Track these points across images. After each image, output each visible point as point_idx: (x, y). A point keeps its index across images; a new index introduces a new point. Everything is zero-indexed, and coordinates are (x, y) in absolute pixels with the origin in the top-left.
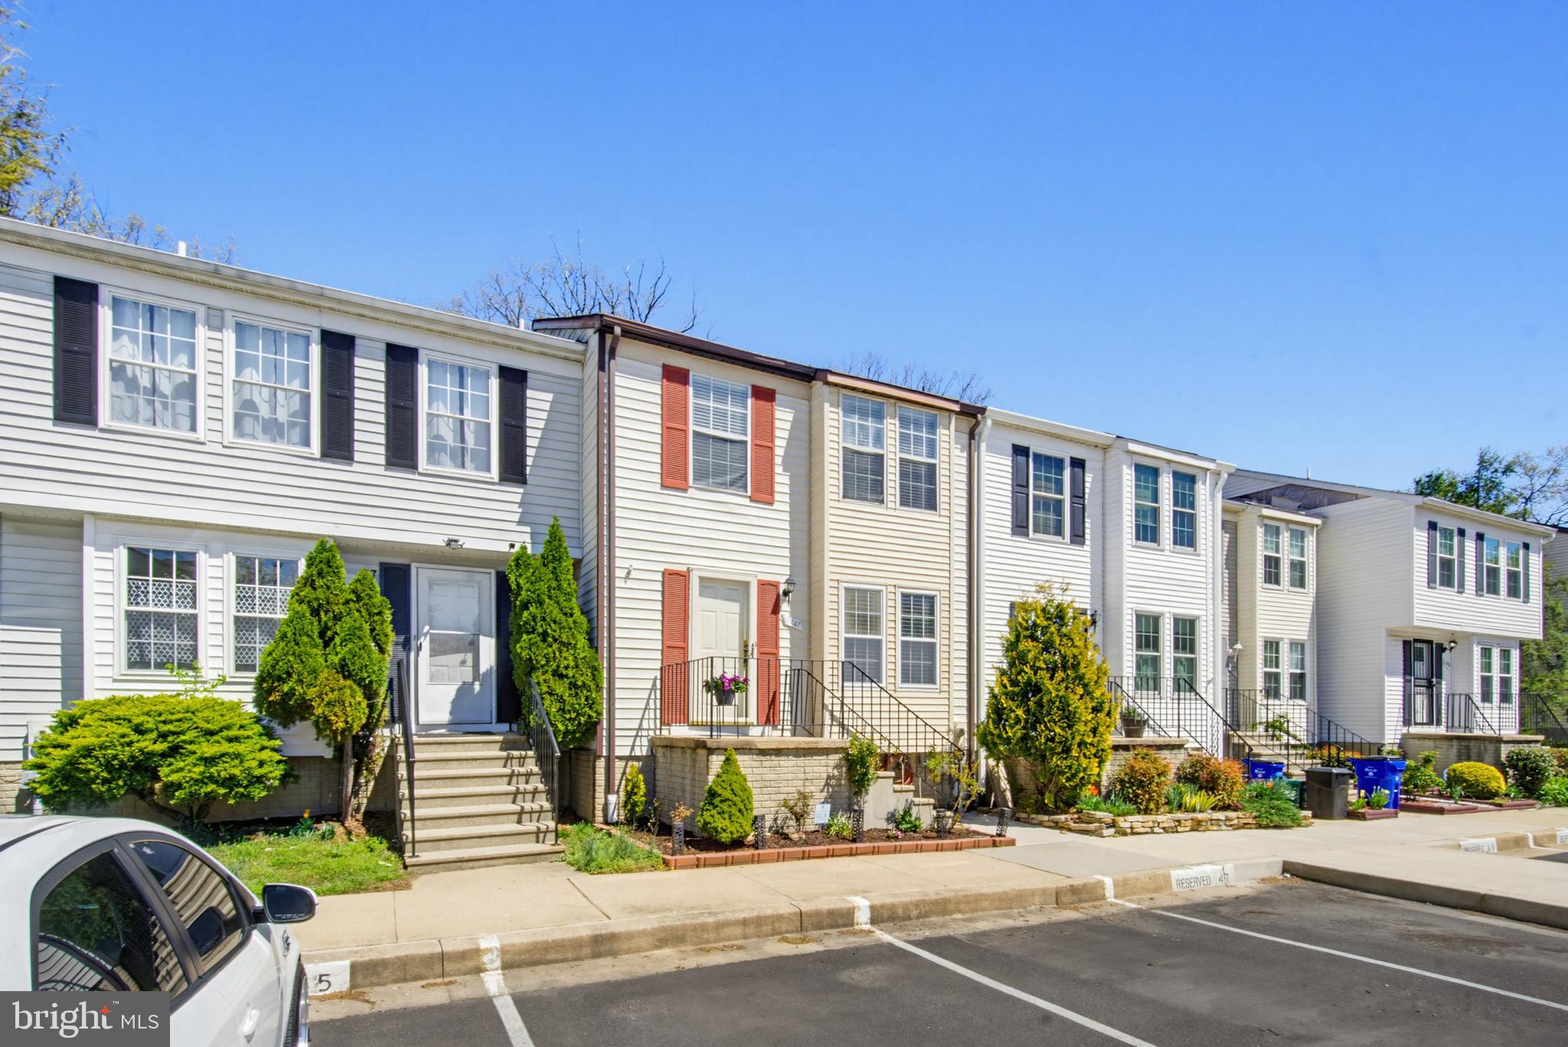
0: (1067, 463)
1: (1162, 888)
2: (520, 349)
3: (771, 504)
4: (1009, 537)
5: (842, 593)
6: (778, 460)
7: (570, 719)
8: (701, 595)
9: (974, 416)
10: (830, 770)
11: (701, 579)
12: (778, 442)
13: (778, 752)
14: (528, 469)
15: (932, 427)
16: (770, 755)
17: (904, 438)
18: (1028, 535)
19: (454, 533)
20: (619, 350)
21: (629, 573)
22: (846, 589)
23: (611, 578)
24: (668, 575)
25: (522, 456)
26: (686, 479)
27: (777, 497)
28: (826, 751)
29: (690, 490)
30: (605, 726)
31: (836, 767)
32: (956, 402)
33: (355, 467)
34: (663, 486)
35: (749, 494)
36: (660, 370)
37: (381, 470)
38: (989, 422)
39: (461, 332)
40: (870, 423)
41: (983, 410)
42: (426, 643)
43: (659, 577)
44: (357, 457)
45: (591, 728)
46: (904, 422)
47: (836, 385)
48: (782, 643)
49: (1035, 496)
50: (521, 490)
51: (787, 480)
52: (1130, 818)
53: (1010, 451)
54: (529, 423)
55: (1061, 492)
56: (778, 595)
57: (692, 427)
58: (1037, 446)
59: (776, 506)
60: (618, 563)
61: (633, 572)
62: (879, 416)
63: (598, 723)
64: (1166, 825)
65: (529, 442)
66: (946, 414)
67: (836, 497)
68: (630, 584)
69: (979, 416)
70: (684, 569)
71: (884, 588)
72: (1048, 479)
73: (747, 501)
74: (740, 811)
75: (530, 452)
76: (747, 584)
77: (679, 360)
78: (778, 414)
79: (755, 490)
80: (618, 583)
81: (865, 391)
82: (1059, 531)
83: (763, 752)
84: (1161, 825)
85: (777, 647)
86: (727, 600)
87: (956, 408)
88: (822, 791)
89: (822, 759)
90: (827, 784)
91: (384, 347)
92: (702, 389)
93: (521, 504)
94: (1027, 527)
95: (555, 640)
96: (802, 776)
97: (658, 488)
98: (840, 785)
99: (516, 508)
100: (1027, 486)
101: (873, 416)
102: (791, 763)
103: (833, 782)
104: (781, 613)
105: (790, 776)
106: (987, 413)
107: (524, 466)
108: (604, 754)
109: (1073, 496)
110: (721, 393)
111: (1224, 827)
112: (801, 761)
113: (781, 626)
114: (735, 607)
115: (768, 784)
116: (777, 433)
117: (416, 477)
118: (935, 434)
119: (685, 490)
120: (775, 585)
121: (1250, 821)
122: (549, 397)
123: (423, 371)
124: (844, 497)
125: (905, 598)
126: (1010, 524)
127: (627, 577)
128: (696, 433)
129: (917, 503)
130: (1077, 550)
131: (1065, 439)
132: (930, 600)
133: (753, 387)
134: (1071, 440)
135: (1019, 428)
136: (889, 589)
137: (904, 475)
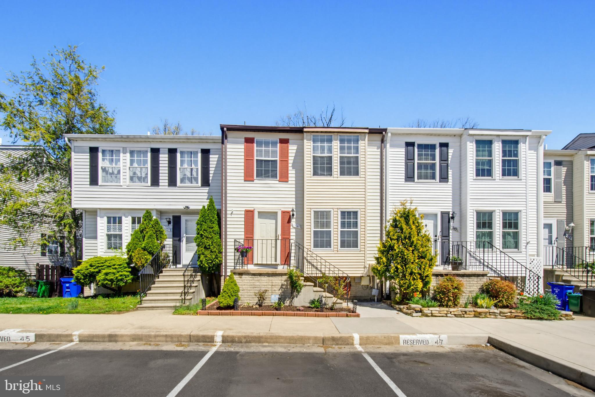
0: (438, 146)
1: (392, 343)
2: (207, 142)
3: (288, 182)
4: (404, 183)
5: (312, 213)
6: (290, 165)
7: (210, 263)
8: (259, 217)
9: (382, 133)
10: (283, 282)
11: (259, 212)
12: (290, 158)
13: (260, 275)
14: (210, 181)
15: (357, 141)
16: (257, 276)
17: (342, 149)
18: (414, 181)
19: (187, 204)
20: (228, 136)
21: (232, 212)
22: (314, 211)
23: (226, 214)
24: (247, 211)
25: (209, 177)
26: (253, 177)
27: (290, 179)
28: (281, 275)
29: (255, 181)
30: (224, 265)
31: (286, 281)
32: (367, 128)
33: (160, 187)
34: (245, 181)
35: (278, 179)
36: (244, 140)
37: (167, 187)
38: (389, 134)
39: (188, 140)
40: (326, 145)
41: (385, 130)
42: (184, 240)
43: (243, 213)
44: (160, 184)
45: (218, 266)
46: (342, 141)
47: (309, 132)
48: (291, 234)
49: (418, 163)
50: (208, 188)
51: (294, 172)
52: (431, 309)
53: (404, 145)
54: (211, 166)
55: (434, 159)
56: (290, 215)
57: (255, 158)
58: (419, 141)
59: (290, 182)
60: (228, 209)
61: (234, 212)
62: (330, 141)
63: (221, 264)
64: (455, 313)
65: (211, 172)
66: (363, 134)
67: (309, 176)
68: (233, 216)
69: (384, 133)
70: (252, 209)
71: (332, 210)
72: (427, 155)
73: (277, 182)
74: (229, 296)
75: (211, 175)
76: (276, 213)
77: (250, 135)
78: (290, 148)
79: (280, 178)
80: (228, 216)
81: (322, 132)
82: (434, 178)
83: (254, 275)
84: (452, 313)
85: (289, 235)
86: (270, 219)
87: (367, 131)
88: (279, 290)
89: (280, 278)
90: (281, 287)
91: (167, 150)
92: (259, 144)
93: (208, 193)
94: (414, 177)
95: (205, 236)
96: (271, 284)
97: (243, 182)
98: (288, 288)
99: (206, 194)
100: (414, 159)
101: (327, 141)
102: (265, 279)
103: (284, 287)
104: (292, 223)
105: (266, 284)
106: (388, 131)
107: (209, 180)
108: (224, 274)
109: (441, 160)
110: (267, 144)
111: (499, 317)
112: (271, 278)
113: (291, 227)
114: (274, 221)
115: (256, 286)
116: (290, 155)
117: (177, 188)
118: (358, 144)
119: (253, 181)
120: (289, 212)
121: (520, 314)
122: (217, 156)
123: (178, 155)
124: (313, 175)
125: (343, 213)
126: (404, 177)
127: (231, 214)
128: (257, 160)
129: (349, 174)
130: (443, 185)
131: (435, 135)
132: (356, 213)
133: (280, 139)
134: (439, 135)
135: (408, 134)
136: (335, 210)
137: (342, 163)
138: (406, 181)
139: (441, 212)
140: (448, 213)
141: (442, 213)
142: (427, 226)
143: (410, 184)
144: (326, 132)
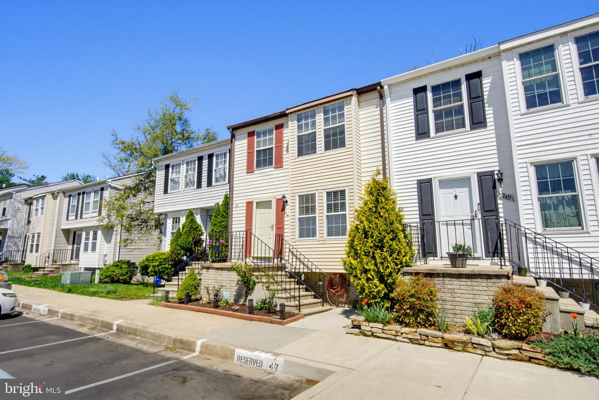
0: (463, 80)
3: (282, 167)
4: (412, 142)
5: (297, 198)
6: (284, 149)
8: (257, 207)
9: (376, 88)
11: (257, 202)
12: (284, 142)
15: (341, 108)
17: (326, 120)
18: (429, 137)
19: (217, 201)
20: (234, 135)
22: (299, 196)
23: (232, 208)
24: (248, 203)
26: (253, 168)
29: (255, 172)
33: (202, 189)
35: (274, 166)
36: (247, 135)
37: (206, 188)
38: (385, 88)
40: (309, 120)
43: (245, 205)
44: (203, 186)
46: (326, 112)
47: (292, 113)
48: (285, 223)
49: (434, 111)
53: (412, 92)
55: (459, 100)
57: (256, 149)
59: (284, 167)
60: (234, 202)
61: (238, 205)
62: (313, 116)
67: (294, 158)
68: (238, 209)
69: (378, 87)
72: (449, 96)
73: (273, 169)
76: (271, 201)
77: (252, 129)
78: (285, 132)
79: (276, 164)
80: (234, 209)
81: (304, 109)
82: (459, 125)
85: (283, 224)
86: (267, 208)
87: (354, 92)
91: (207, 156)
92: (259, 135)
97: (246, 174)
100: (427, 108)
101: (311, 117)
104: (286, 210)
106: (383, 84)
109: (470, 98)
110: (265, 133)
113: (286, 215)
114: (269, 210)
115: (218, 281)
116: (284, 139)
117: (212, 187)
119: (253, 172)
120: (282, 199)
123: (214, 158)
124: (298, 156)
125: (329, 194)
126: (414, 135)
127: (236, 207)
128: (257, 151)
129: (335, 147)
130: (479, 133)
131: (456, 67)
132: (343, 192)
133: (276, 126)
134: (463, 65)
135: (414, 79)
136: (320, 191)
137: (327, 136)
138: (417, 139)
139: (478, 173)
140: (492, 173)
141: (480, 176)
142: (458, 198)
143: (424, 142)
144: (308, 108)
